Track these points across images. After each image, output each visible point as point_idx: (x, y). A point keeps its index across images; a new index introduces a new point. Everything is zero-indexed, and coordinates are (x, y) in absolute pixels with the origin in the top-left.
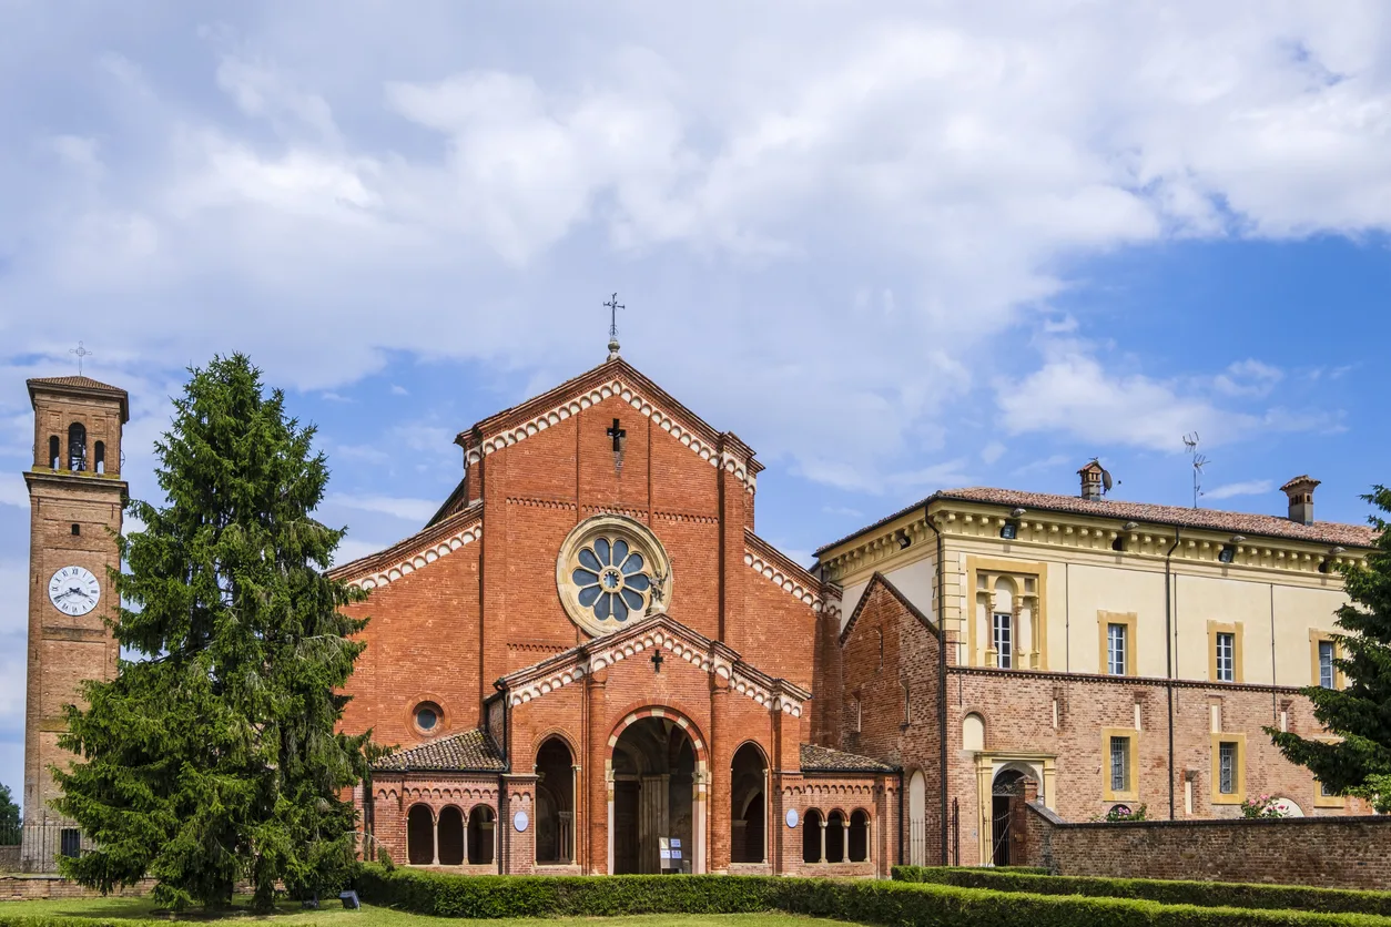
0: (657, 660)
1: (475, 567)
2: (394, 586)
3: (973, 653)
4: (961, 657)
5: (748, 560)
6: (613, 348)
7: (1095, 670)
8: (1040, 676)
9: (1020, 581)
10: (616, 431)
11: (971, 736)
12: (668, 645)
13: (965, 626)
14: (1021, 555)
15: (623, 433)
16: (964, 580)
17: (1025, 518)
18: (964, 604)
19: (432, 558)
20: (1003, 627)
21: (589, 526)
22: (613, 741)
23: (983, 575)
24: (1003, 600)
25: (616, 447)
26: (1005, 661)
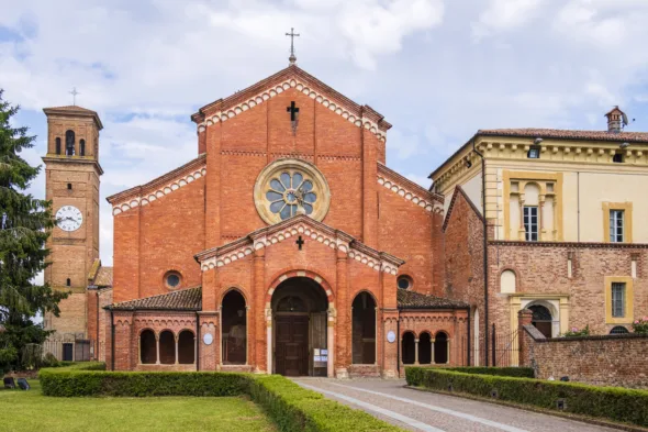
0: (300, 242)
1: (202, 192)
2: (152, 204)
3: (508, 231)
4: (499, 234)
5: (381, 182)
6: (292, 59)
7: (600, 239)
8: (557, 245)
9: (543, 185)
10: (293, 109)
11: (508, 283)
12: (308, 233)
13: (501, 215)
14: (543, 167)
15: (297, 110)
16: (501, 186)
17: (544, 144)
18: (501, 201)
19: (175, 188)
20: (531, 217)
21: (275, 165)
22: (271, 292)
23: (515, 182)
24: (531, 197)
25: (293, 118)
26: (534, 237)
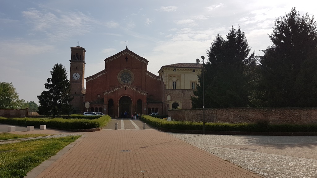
0: (126, 89)
2: (94, 79)
3: (169, 87)
4: (167, 88)
5: (146, 74)
6: (127, 47)
7: (189, 89)
8: (180, 90)
9: (177, 77)
11: (169, 98)
12: (127, 87)
13: (167, 83)
14: (177, 73)
15: (128, 58)
16: (167, 77)
18: (167, 80)
19: (100, 76)
20: (174, 84)
21: (122, 71)
22: (119, 99)
23: (171, 76)
24: (174, 79)
25: (127, 60)
26: (175, 88)
